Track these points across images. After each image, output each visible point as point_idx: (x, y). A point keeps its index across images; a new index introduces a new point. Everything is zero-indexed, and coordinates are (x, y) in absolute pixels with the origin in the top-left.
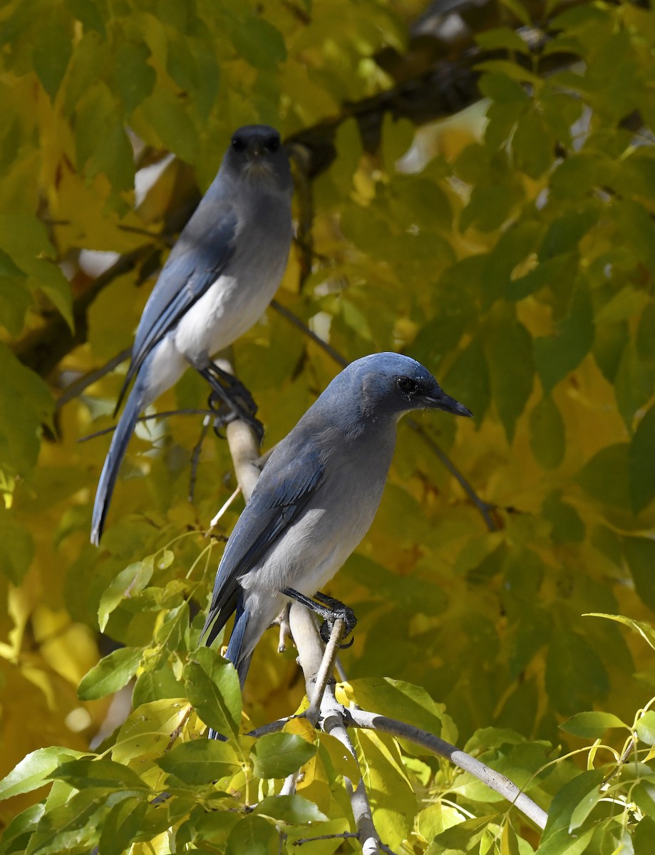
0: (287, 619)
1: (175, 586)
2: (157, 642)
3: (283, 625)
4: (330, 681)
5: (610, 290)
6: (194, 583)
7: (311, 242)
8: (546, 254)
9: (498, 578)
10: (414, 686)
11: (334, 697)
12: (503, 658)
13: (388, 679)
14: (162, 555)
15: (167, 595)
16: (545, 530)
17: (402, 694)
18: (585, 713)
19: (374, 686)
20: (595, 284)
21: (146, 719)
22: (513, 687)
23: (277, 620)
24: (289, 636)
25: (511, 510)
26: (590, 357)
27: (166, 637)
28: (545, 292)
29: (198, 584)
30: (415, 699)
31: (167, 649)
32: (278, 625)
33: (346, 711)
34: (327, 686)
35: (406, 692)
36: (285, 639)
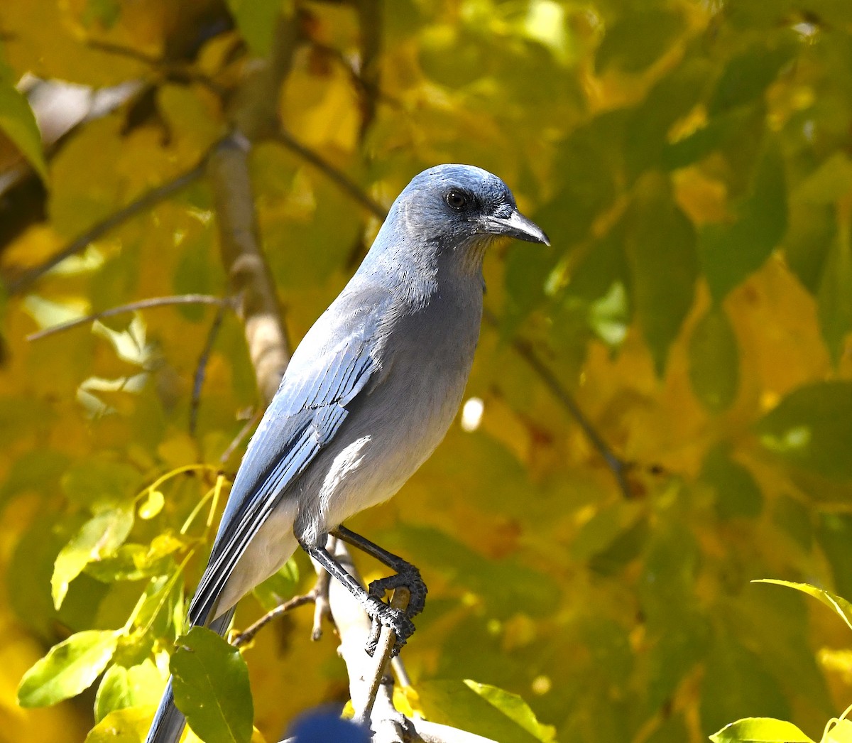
0: (325, 592)
1: (165, 544)
2: (137, 624)
3: (320, 602)
4: (386, 679)
5: (812, 159)
6: (192, 540)
7: (378, 77)
8: (720, 105)
9: (636, 568)
10: (509, 693)
11: (391, 702)
12: (640, 681)
13: (470, 683)
14: (146, 498)
15: (153, 556)
16: (705, 499)
17: (489, 705)
18: (750, 719)
19: (449, 693)
20: (789, 150)
21: (118, 733)
22: (653, 723)
23: (311, 594)
24: (328, 616)
25: (656, 470)
26: (778, 256)
27: (149, 617)
28: (716, 160)
29: (197, 543)
30: (509, 712)
31: (152, 636)
32: (312, 601)
33: (407, 722)
34: (382, 688)
35: (496, 702)
36: (322, 622)
